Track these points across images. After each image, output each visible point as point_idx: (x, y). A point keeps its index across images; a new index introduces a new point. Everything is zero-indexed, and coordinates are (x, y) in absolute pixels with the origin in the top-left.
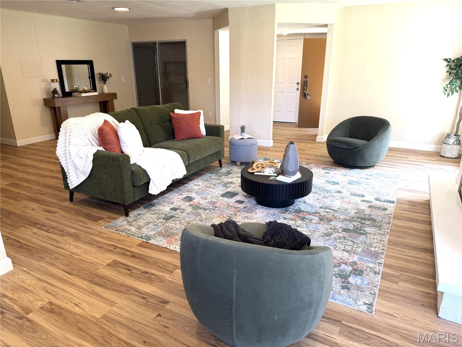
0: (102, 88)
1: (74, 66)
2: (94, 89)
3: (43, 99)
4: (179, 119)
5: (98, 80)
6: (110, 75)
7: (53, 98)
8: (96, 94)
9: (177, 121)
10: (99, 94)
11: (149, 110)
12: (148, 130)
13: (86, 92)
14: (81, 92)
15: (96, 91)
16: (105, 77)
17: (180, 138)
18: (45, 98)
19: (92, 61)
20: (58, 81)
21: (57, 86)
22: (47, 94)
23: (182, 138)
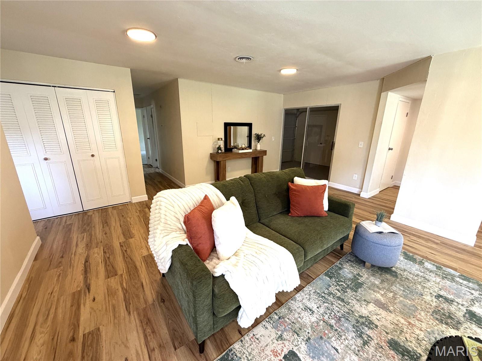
0: (256, 146)
1: (239, 128)
2: (250, 147)
3: (209, 154)
4: (298, 191)
5: (254, 139)
6: (264, 135)
7: (217, 153)
8: (250, 151)
9: (296, 194)
10: (253, 151)
11: (265, 178)
12: (260, 203)
13: (243, 149)
14: (239, 149)
15: (251, 149)
16: (260, 137)
17: (296, 214)
18: (211, 153)
19: (251, 124)
20: (223, 139)
21: (222, 144)
22: (214, 149)
23: (298, 214)
